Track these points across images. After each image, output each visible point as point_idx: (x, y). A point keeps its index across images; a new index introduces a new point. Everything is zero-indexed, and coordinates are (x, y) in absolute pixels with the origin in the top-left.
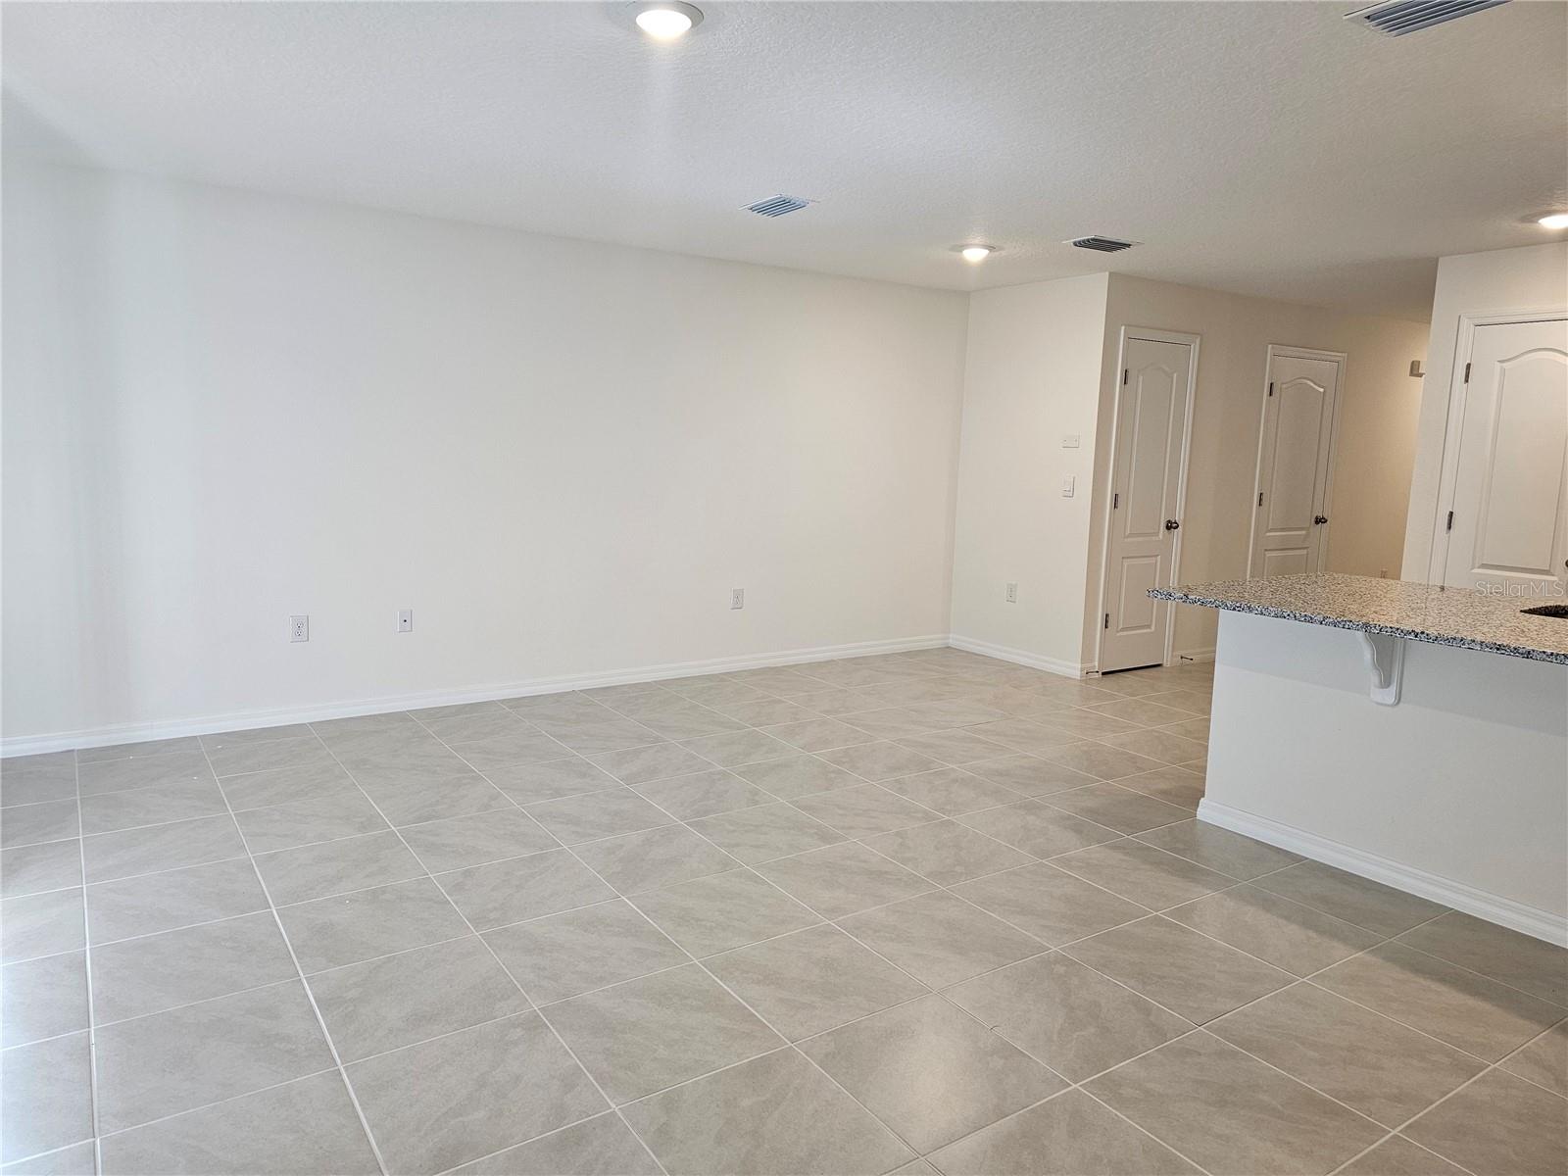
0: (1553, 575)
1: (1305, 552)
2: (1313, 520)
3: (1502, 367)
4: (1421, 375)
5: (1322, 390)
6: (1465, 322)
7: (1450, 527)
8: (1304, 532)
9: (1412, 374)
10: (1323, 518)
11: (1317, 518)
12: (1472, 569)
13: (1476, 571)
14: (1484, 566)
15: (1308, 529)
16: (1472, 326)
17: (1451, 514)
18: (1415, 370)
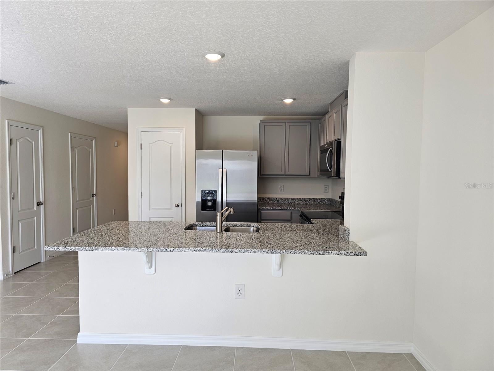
0: (172, 209)
1: (90, 207)
2: (91, 196)
5: (89, 150)
7: (142, 197)
8: (89, 200)
10: (95, 195)
11: (93, 195)
13: (151, 210)
14: (153, 209)
16: (140, 132)
17: (142, 192)
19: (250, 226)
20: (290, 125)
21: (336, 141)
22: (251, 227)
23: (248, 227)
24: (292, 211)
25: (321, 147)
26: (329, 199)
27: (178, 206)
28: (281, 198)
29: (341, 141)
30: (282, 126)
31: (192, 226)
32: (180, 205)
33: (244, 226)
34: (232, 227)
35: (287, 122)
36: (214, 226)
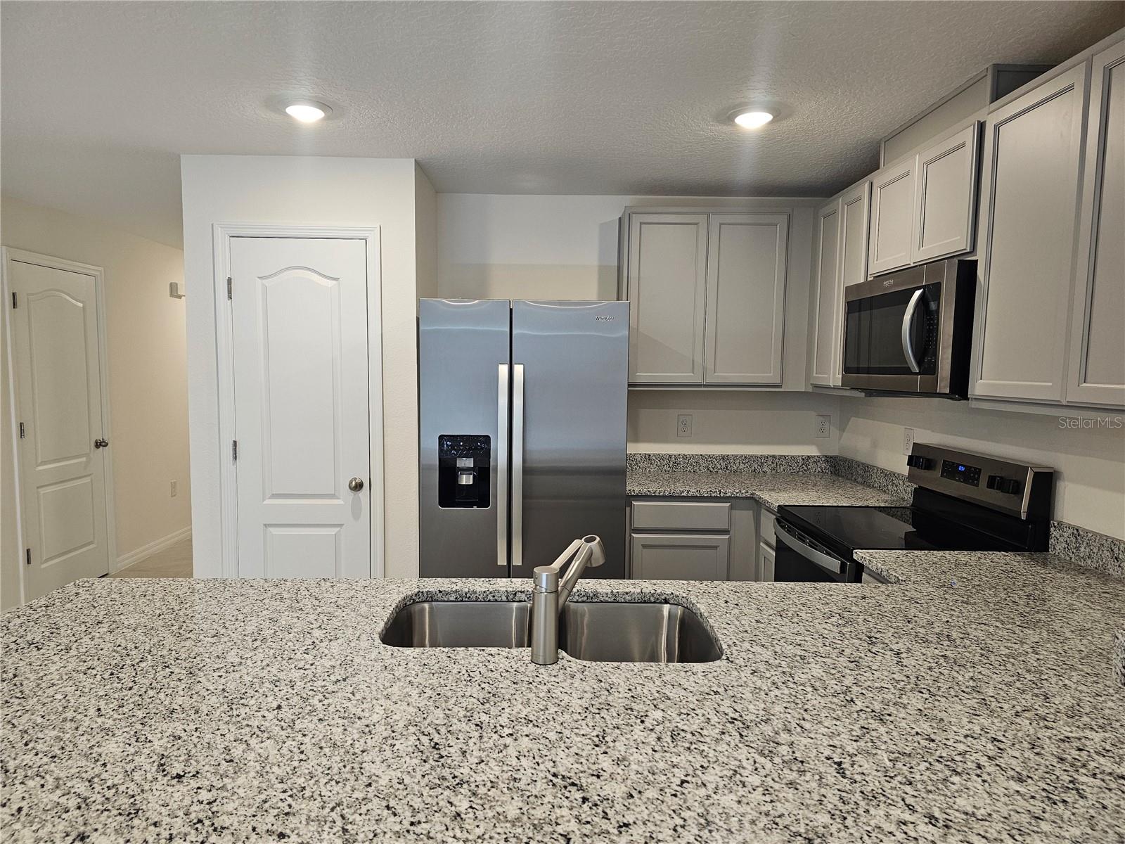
0: (338, 499)
1: (87, 480)
2: (93, 444)
3: (263, 285)
4: (180, 297)
5: (81, 305)
6: (219, 232)
7: (235, 458)
8: (84, 459)
9: (172, 295)
10: (104, 442)
11: (96, 442)
12: (263, 501)
13: (267, 502)
14: (275, 496)
15: (87, 455)
16: (227, 238)
17: (235, 443)
18: (174, 291)
19: (652, 599)
20: (721, 222)
21: (956, 260)
22: (655, 602)
23: (645, 602)
24: (734, 501)
25: (849, 290)
26: (831, 457)
27: (359, 486)
28: (685, 457)
29: (976, 261)
30: (696, 224)
31: (414, 602)
32: (366, 485)
33: (628, 598)
34: (577, 602)
35: (713, 213)
36: (504, 599)
